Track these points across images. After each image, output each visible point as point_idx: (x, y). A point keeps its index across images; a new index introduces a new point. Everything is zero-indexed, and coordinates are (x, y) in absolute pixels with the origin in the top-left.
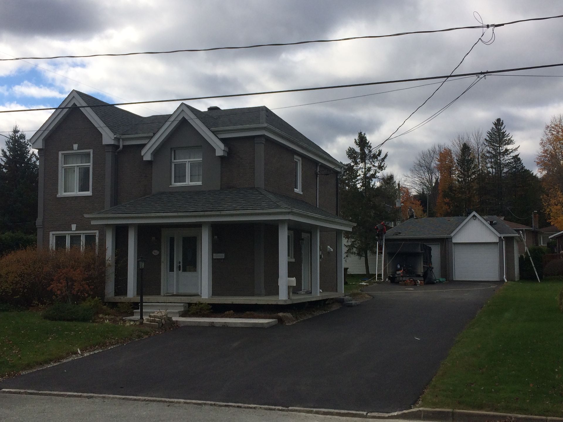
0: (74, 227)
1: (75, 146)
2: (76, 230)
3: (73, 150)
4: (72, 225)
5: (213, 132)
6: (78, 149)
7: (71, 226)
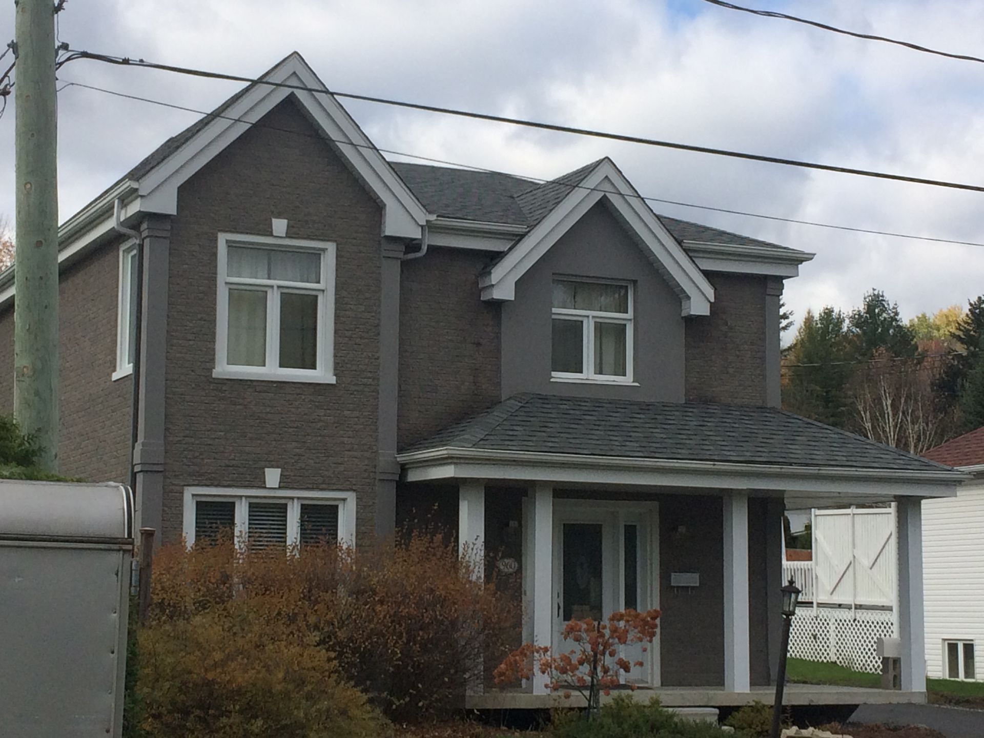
0: (273, 476)
1: (280, 225)
2: (280, 488)
3: (271, 234)
4: (266, 470)
5: (687, 251)
6: (289, 236)
7: (264, 472)
